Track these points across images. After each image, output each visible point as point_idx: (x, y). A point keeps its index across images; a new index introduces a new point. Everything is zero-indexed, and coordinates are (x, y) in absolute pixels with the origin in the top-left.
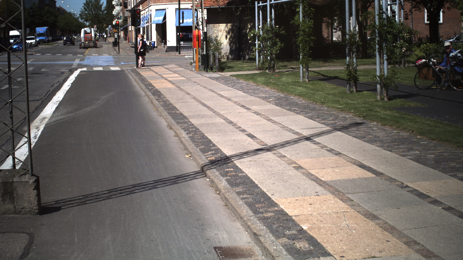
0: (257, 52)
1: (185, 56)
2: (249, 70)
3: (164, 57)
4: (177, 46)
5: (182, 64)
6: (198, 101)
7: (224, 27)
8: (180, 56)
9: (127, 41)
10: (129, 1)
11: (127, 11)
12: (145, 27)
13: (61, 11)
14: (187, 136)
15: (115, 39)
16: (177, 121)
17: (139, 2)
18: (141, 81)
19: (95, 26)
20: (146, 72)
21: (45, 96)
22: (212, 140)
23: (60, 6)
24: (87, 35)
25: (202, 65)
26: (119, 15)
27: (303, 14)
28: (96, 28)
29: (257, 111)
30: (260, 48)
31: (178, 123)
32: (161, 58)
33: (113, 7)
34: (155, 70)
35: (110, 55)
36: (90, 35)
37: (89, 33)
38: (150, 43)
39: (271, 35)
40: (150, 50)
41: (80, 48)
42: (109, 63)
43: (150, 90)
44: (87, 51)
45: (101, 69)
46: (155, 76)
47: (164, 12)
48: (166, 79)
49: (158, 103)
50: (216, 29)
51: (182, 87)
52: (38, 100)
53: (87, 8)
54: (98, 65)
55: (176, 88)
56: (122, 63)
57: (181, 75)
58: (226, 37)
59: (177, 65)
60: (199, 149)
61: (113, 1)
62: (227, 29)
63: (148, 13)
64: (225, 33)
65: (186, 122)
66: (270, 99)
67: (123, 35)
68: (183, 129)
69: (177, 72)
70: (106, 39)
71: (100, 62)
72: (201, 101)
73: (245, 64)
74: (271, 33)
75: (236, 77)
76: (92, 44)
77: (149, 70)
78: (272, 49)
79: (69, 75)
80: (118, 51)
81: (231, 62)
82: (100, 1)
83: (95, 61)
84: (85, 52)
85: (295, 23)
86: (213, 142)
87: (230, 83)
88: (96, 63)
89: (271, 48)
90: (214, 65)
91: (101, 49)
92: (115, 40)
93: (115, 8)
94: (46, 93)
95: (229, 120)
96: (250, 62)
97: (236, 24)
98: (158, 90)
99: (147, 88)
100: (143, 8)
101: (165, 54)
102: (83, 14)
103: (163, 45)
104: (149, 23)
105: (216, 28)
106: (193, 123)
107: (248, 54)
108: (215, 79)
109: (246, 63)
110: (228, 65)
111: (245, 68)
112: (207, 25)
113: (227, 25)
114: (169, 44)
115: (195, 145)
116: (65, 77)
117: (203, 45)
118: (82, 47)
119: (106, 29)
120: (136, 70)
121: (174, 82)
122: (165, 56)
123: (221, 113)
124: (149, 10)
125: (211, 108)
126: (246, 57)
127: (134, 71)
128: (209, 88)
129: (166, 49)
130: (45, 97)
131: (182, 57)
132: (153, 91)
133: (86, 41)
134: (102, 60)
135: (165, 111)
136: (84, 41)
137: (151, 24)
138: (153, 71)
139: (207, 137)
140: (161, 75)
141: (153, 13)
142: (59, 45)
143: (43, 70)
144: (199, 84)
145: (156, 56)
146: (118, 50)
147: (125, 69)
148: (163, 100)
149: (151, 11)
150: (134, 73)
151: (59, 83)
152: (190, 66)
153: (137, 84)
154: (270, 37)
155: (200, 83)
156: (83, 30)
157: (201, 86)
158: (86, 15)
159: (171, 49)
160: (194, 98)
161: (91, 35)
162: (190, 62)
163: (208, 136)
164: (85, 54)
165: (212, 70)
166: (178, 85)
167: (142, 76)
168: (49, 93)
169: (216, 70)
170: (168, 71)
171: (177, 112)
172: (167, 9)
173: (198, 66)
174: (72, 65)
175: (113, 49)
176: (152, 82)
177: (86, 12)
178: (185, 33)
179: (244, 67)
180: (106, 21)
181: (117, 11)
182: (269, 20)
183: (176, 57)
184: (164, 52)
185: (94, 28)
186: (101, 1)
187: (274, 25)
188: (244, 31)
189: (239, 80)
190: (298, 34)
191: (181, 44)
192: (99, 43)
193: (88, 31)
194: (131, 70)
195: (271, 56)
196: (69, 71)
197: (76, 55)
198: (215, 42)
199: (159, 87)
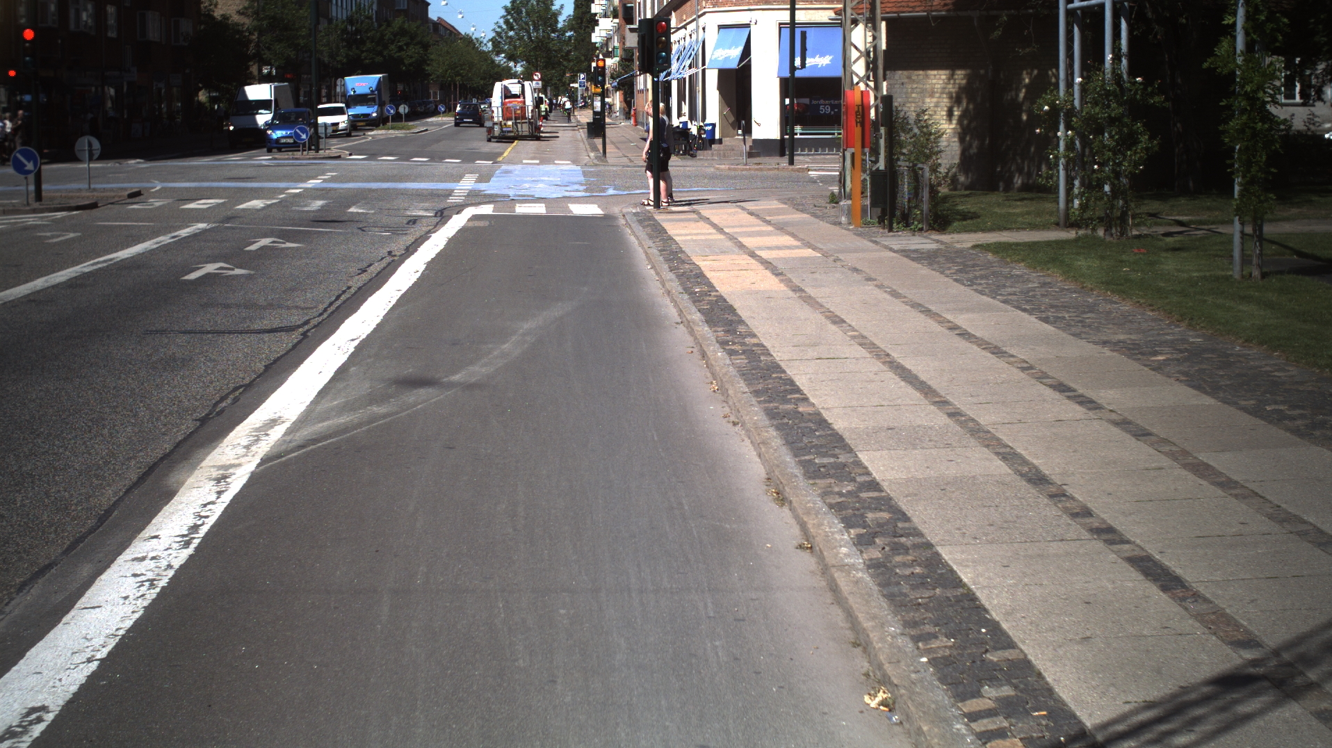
0: (1061, 167)
1: (810, 173)
2: (1033, 227)
3: (744, 173)
4: (782, 139)
5: (803, 197)
6: (878, 357)
7: (941, 82)
8: (792, 170)
9: (632, 121)
10: (639, 3)
11: (632, 30)
12: (685, 79)
13: (444, 31)
14: (859, 561)
15: (595, 113)
16: (806, 461)
17: (668, 4)
18: (667, 260)
19: (537, 76)
20: (686, 224)
21: (325, 310)
22: (978, 594)
23: (439, 18)
24: (510, 102)
25: (873, 204)
26: (610, 44)
27: (1247, 34)
28: (539, 80)
29: (1130, 418)
30: (1072, 152)
31: (813, 472)
32: (735, 177)
33: (593, 22)
34: (715, 220)
35: (575, 162)
36: (519, 102)
37: (516, 96)
38: (700, 128)
39: (1116, 110)
40: (698, 149)
41: (489, 140)
42: (568, 188)
43: (696, 299)
44: (509, 150)
45: (539, 209)
46: (716, 240)
47: (745, 32)
48: (752, 255)
49: (728, 362)
50: (915, 86)
51: (810, 291)
52: (289, 329)
53: (515, 20)
54: (533, 196)
55: (791, 294)
56: (611, 192)
57: (803, 240)
58: (950, 114)
59: (785, 203)
60: (929, 662)
61: (593, 2)
62: (952, 88)
63: (694, 37)
64: (945, 100)
65: (845, 465)
66: (1156, 353)
67: (620, 102)
68: (837, 508)
69: (789, 229)
70: (569, 114)
71: (541, 185)
72: (888, 355)
73: (1018, 206)
74: (1117, 103)
75: (997, 252)
76: (525, 129)
77: (694, 216)
78: (1119, 158)
79: (431, 227)
80: (601, 151)
81: (967, 196)
82: (552, 2)
83: (526, 182)
84: (502, 153)
85: (1217, 68)
86: (986, 611)
87: (982, 277)
88: (527, 188)
89: (1115, 154)
90: (916, 207)
91: (552, 142)
92: (594, 119)
93: (597, 25)
94: (334, 298)
95: (1025, 462)
96: (1032, 199)
97: (982, 72)
98: (725, 300)
99: (687, 290)
100: (681, 22)
101: (746, 165)
102: (502, 38)
103: (739, 135)
104: (697, 67)
105: (917, 83)
106: (877, 476)
107: (1020, 171)
108: (921, 259)
109: (1019, 203)
110: (960, 208)
111: (1020, 219)
112: (888, 72)
113: (953, 75)
114: (758, 133)
115: (908, 624)
116: (418, 235)
117: (877, 139)
118: (495, 138)
119: (571, 85)
120: (651, 218)
121: (781, 266)
122: (746, 170)
123: (982, 421)
124: (698, 27)
125: (938, 395)
126: (1015, 180)
127: (646, 221)
128: (910, 297)
129: (748, 149)
130: (321, 314)
131: (800, 174)
132: (710, 303)
133: (506, 118)
134: (546, 179)
135: (754, 401)
136: (501, 119)
137: (704, 71)
138: (707, 220)
139: (952, 571)
140: (735, 236)
141: (712, 37)
142: (426, 130)
143: (353, 210)
144: (869, 279)
145: (718, 169)
146: (600, 147)
147: (616, 210)
148: (743, 344)
149: (704, 29)
150: (644, 227)
151: (389, 259)
152: (828, 206)
153: (652, 272)
154: (1113, 115)
155: (873, 276)
156: (498, 87)
157: (880, 287)
158: (510, 43)
159: (763, 148)
160: (860, 340)
161: (524, 102)
162: (828, 194)
163: (960, 564)
164: (500, 159)
165: (907, 225)
166: (796, 281)
167: (671, 238)
168: (343, 298)
169: (920, 226)
170: (759, 222)
171: (801, 409)
172: (753, 23)
173: (859, 208)
174: (449, 193)
175: (589, 144)
176: (704, 264)
177: (511, 33)
178: (806, 101)
179: (1014, 214)
180: (569, 61)
181: (604, 34)
182: (1109, 57)
183: (781, 173)
184: (742, 156)
185: (532, 80)
186: (555, 3)
187: (1125, 76)
188: (1009, 96)
189: (1007, 263)
190: (1229, 107)
191: (796, 134)
192: (545, 127)
193: (515, 89)
194: (636, 214)
195: (1116, 182)
196: (435, 216)
197: (473, 161)
198: (916, 131)
199: (730, 289)
